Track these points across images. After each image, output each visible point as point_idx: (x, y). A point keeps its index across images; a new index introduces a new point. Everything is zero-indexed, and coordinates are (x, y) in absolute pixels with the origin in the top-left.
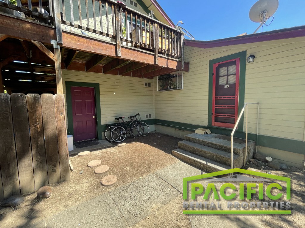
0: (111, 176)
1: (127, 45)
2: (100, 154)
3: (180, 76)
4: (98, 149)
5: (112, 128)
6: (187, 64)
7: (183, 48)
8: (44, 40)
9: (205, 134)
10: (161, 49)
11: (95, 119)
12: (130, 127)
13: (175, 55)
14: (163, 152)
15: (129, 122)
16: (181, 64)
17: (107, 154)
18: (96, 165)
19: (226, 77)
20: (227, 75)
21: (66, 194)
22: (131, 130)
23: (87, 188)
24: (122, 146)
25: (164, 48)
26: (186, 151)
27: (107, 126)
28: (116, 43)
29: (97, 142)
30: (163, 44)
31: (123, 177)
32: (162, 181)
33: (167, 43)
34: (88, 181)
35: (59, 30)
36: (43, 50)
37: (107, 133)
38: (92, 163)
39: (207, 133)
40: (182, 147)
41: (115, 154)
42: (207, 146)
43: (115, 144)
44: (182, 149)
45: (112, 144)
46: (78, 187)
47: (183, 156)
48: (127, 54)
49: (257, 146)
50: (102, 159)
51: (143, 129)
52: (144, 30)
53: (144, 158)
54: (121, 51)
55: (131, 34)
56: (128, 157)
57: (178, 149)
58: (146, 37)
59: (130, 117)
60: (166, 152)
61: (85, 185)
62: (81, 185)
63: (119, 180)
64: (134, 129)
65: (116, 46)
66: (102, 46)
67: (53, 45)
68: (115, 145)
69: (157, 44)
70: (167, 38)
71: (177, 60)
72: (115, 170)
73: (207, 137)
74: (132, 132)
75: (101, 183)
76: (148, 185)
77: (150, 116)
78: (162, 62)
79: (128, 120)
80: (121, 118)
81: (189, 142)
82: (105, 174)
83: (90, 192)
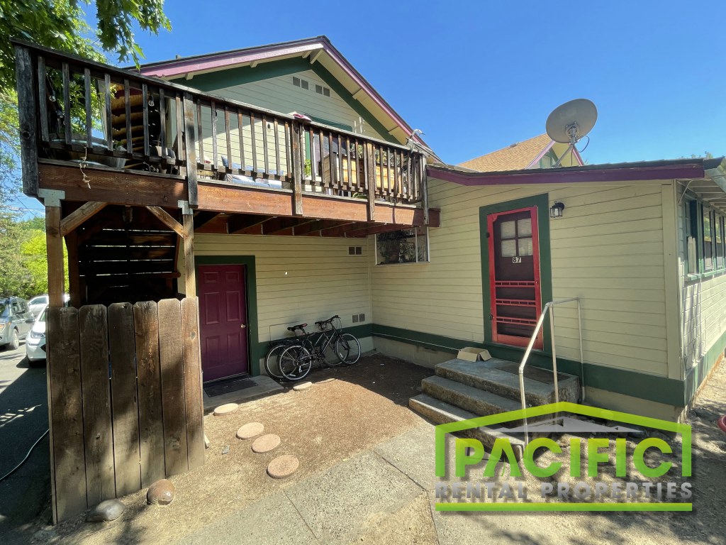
0: (287, 457)
1: (314, 190)
2: (259, 409)
3: (423, 235)
4: (253, 399)
5: (282, 349)
6: (435, 214)
7: (425, 182)
8: (167, 202)
9: (477, 360)
10: (380, 189)
11: (246, 331)
12: (320, 344)
13: (408, 197)
14: (391, 402)
15: (317, 335)
16: (423, 213)
17: (274, 408)
18: (254, 435)
19: (514, 242)
20: (517, 238)
21: (202, 496)
22: (321, 352)
23: (240, 483)
24: (304, 389)
25: (385, 185)
26: (438, 399)
27: (271, 344)
28: (293, 189)
29: (250, 381)
30: (385, 178)
31: (310, 459)
32: (389, 466)
33: (392, 176)
34: (240, 469)
35: (193, 184)
36: (165, 219)
37: (271, 360)
38: (246, 431)
39: (482, 360)
40: (430, 391)
41: (290, 408)
42: (479, 388)
43: (288, 385)
44: (429, 395)
45: (282, 385)
46: (222, 481)
47: (432, 410)
48: (314, 207)
49: (583, 388)
50: (264, 420)
51: (348, 348)
52: (346, 158)
53: (351, 416)
54: (304, 203)
55: (320, 164)
56: (318, 415)
57: (421, 396)
58: (350, 171)
59: (318, 323)
60: (397, 403)
61: (235, 477)
62: (227, 477)
63: (302, 466)
64: (327, 350)
65: (293, 196)
66: (268, 200)
67: (181, 209)
68: (288, 387)
69: (371, 181)
70: (391, 167)
71: (415, 207)
72: (294, 444)
73: (481, 367)
74: (325, 357)
75: (267, 472)
76: (361, 475)
77: (362, 317)
78: (382, 216)
79: (316, 330)
80: (301, 327)
81: (444, 380)
82: (273, 453)
83: (248, 491)
